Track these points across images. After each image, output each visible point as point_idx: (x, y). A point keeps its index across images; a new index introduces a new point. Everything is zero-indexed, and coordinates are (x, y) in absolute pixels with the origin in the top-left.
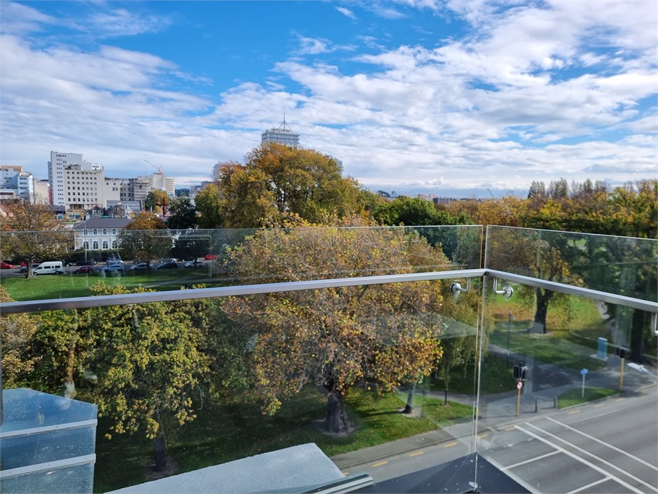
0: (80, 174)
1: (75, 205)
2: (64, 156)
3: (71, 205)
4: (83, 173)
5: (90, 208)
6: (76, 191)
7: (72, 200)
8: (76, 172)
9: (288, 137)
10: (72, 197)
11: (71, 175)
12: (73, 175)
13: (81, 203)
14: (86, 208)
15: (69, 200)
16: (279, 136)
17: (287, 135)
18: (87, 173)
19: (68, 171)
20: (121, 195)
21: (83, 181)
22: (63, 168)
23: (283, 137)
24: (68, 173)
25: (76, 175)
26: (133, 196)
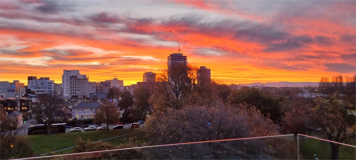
0: (77, 80)
1: (74, 96)
2: (70, 71)
3: (72, 96)
4: (78, 80)
5: (81, 97)
6: (75, 89)
7: (72, 93)
8: (75, 79)
9: (181, 57)
10: (72, 92)
11: (72, 81)
12: (74, 81)
13: (77, 95)
14: (79, 97)
15: (71, 93)
16: (176, 57)
17: (180, 56)
18: (80, 80)
19: (71, 79)
20: (96, 90)
21: (78, 83)
22: (69, 78)
23: (178, 57)
24: (71, 80)
25: (75, 81)
26: (102, 90)
